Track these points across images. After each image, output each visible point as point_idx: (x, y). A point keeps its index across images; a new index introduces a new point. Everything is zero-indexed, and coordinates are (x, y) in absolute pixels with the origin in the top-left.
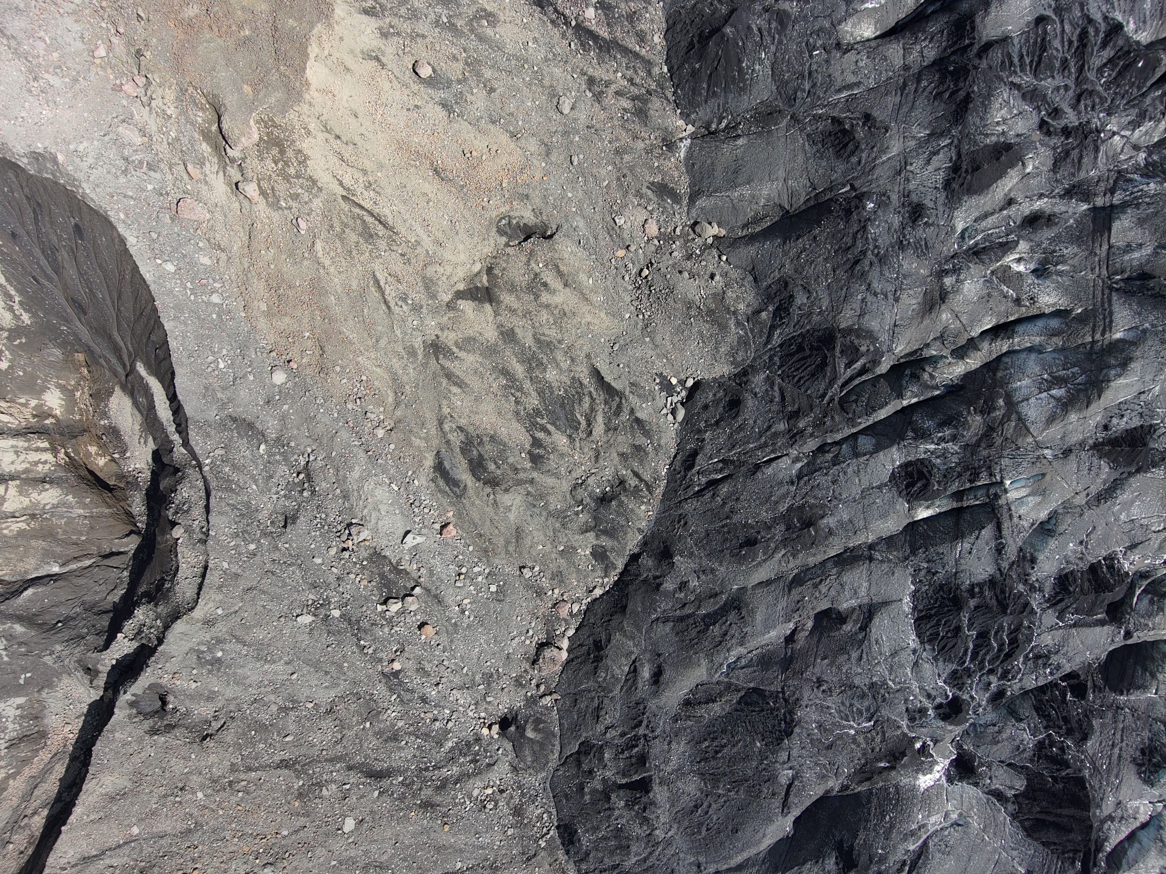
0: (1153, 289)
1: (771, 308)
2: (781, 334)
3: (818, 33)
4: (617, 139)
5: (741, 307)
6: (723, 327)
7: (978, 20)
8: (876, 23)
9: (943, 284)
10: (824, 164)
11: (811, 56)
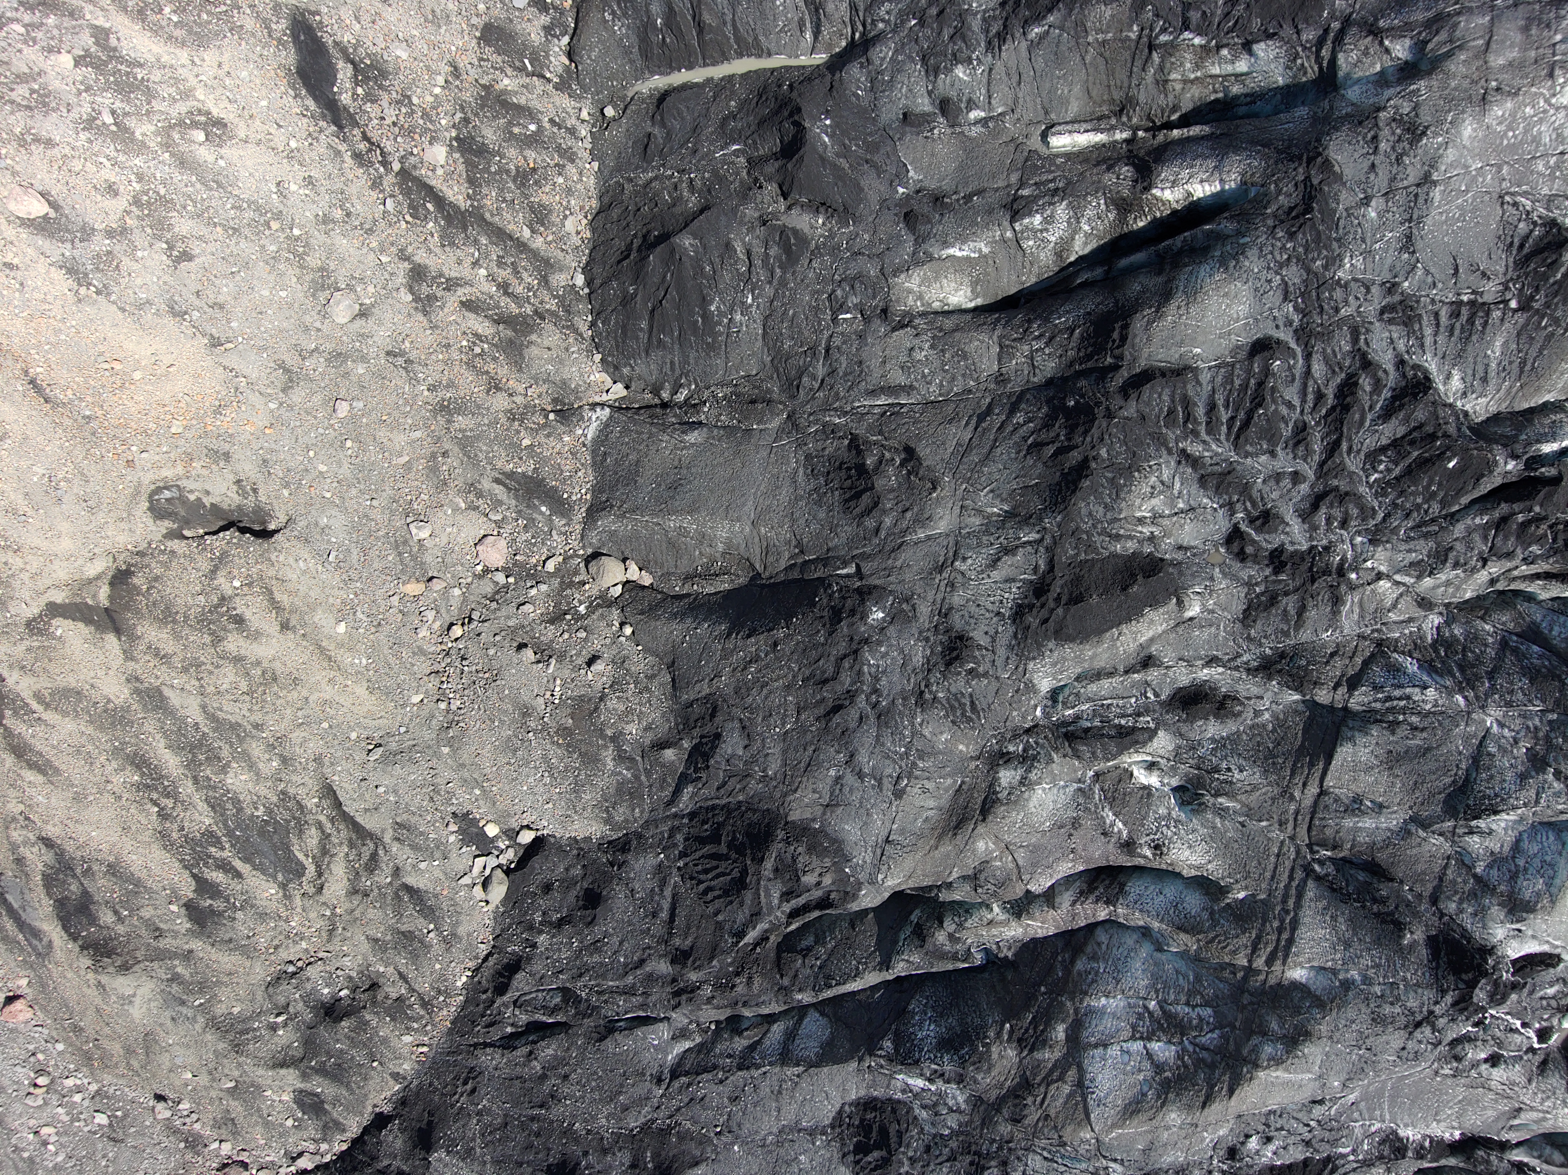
0: (1383, 901)
1: (686, 744)
2: (694, 794)
3: (853, 281)
4: (451, 385)
5: (633, 729)
6: (591, 760)
7: (1138, 324)
8: (974, 284)
9: (996, 780)
10: (822, 515)
11: (835, 320)
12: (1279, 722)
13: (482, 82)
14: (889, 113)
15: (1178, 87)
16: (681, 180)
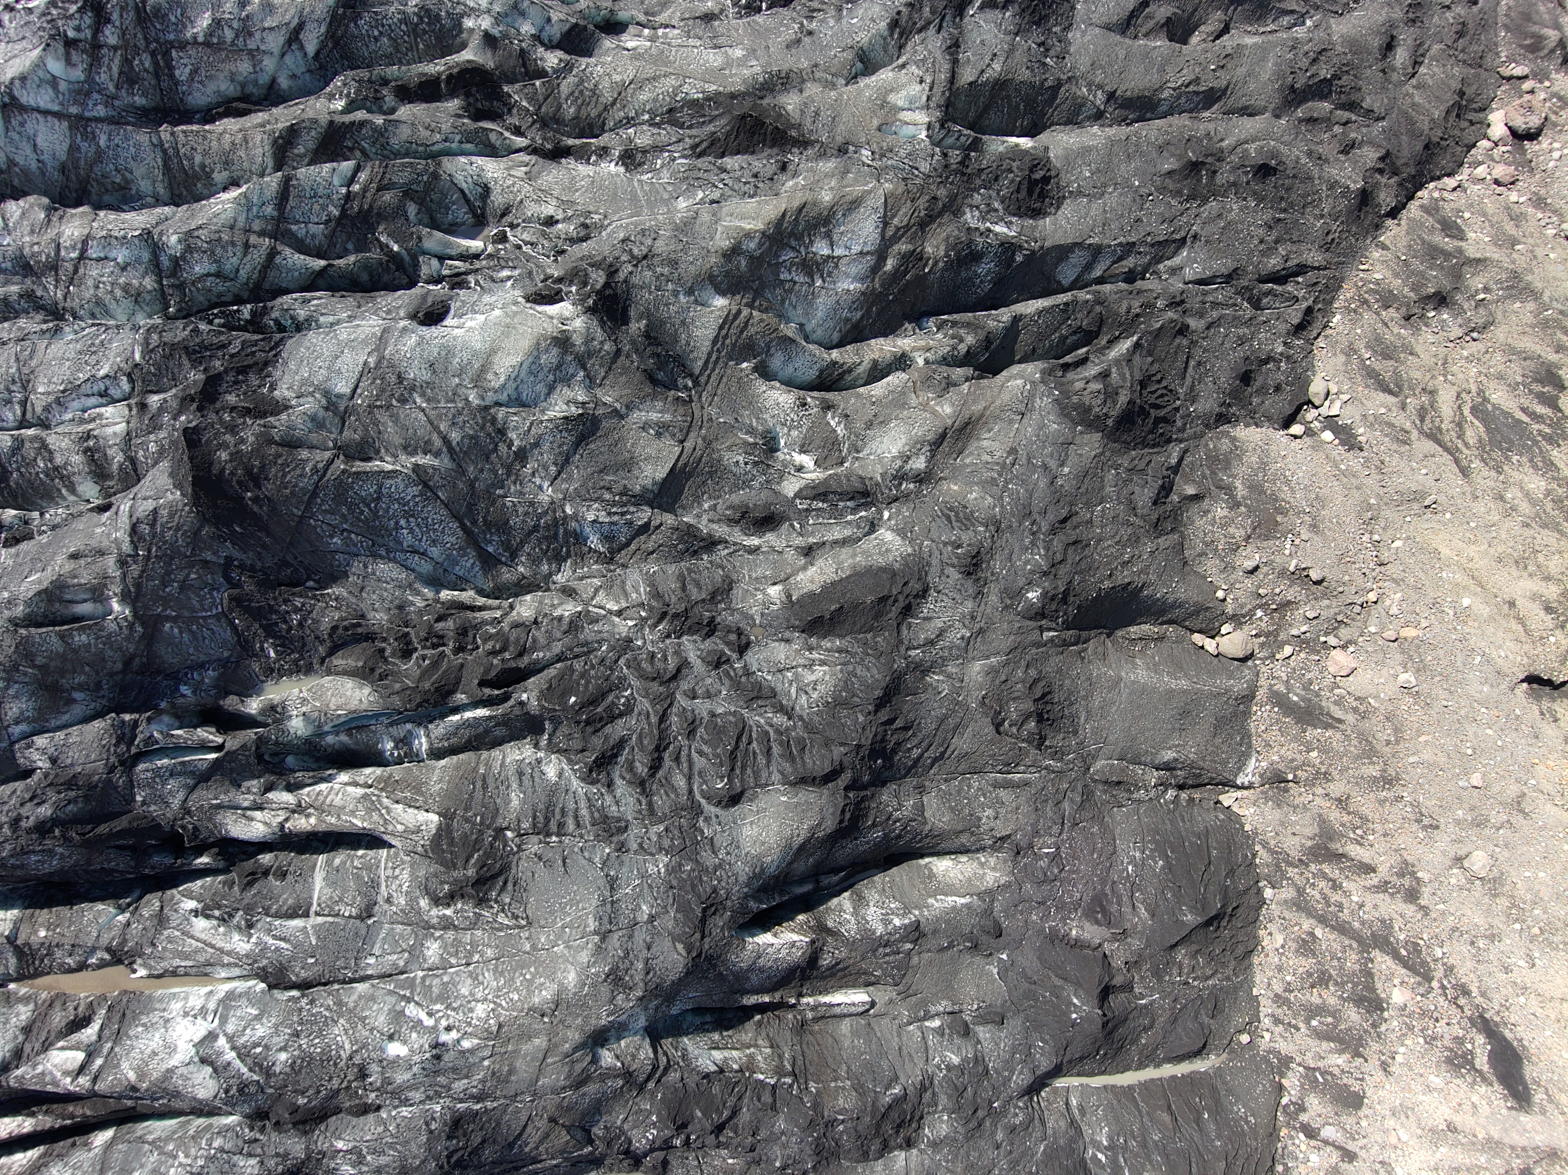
0: (653, 354)
1: (1176, 497)
2: (1168, 457)
3: (1045, 879)
4: (1382, 801)
5: (1220, 511)
6: (1255, 488)
7: (830, 824)
8: (931, 876)
9: (928, 461)
10: (1067, 682)
11: (1058, 848)
12: (698, 500)
13: (1361, 1060)
14: (1015, 1024)
15: (760, 1042)
16: (1188, 974)
